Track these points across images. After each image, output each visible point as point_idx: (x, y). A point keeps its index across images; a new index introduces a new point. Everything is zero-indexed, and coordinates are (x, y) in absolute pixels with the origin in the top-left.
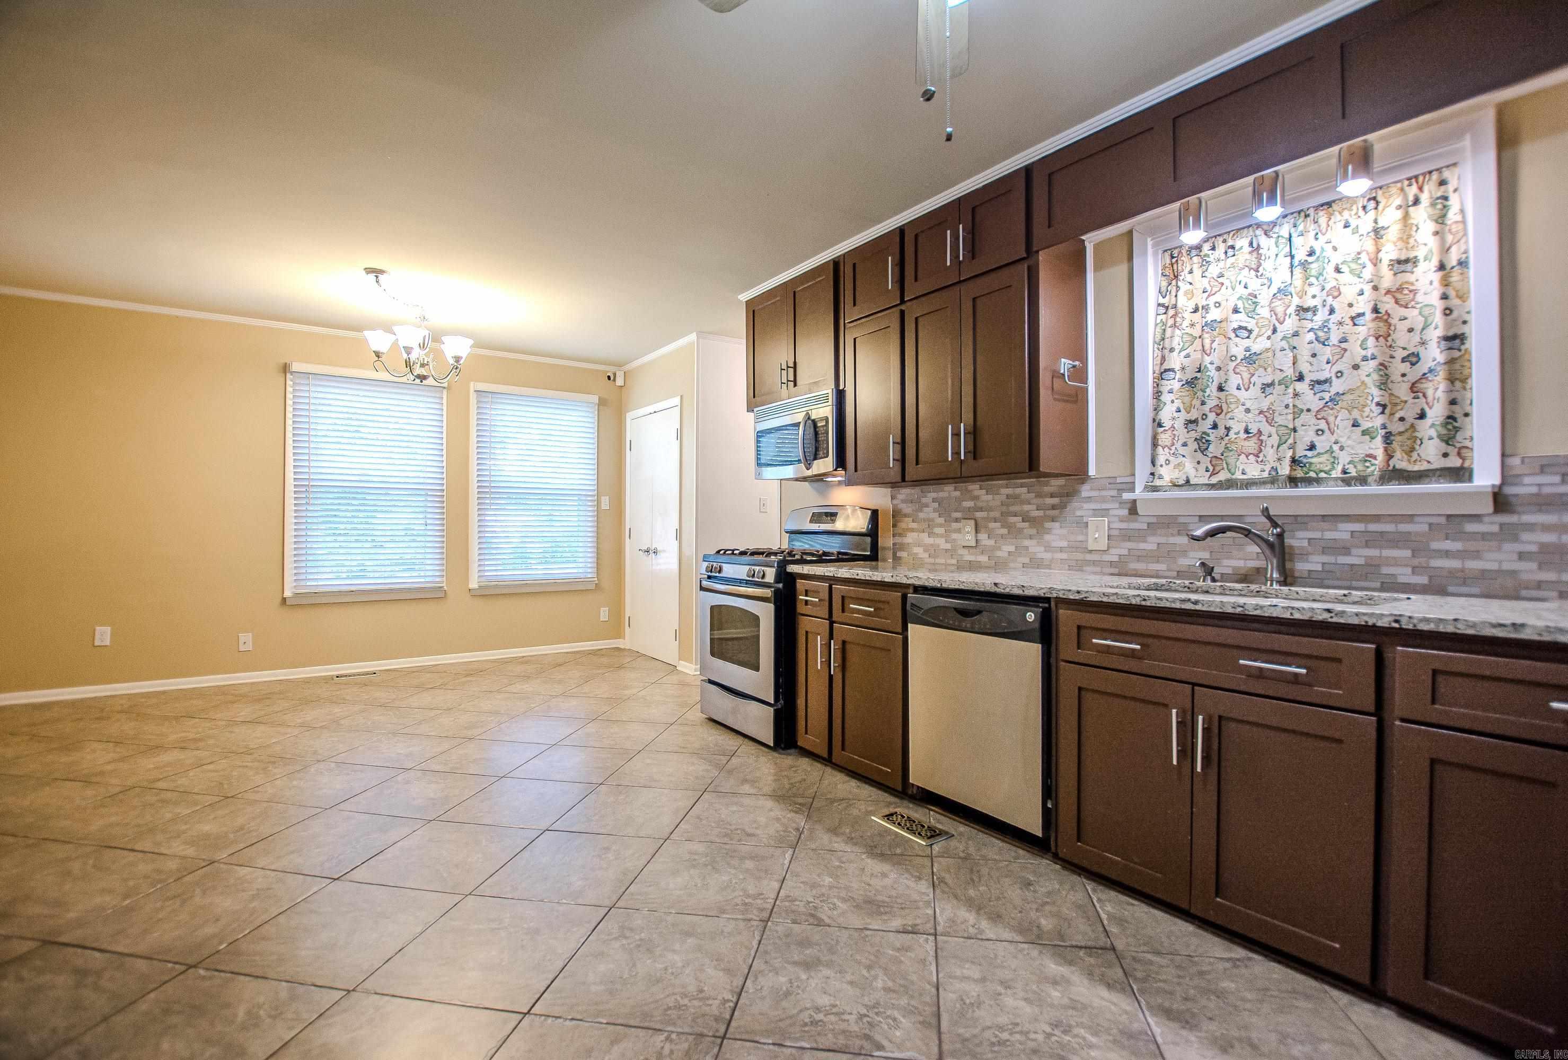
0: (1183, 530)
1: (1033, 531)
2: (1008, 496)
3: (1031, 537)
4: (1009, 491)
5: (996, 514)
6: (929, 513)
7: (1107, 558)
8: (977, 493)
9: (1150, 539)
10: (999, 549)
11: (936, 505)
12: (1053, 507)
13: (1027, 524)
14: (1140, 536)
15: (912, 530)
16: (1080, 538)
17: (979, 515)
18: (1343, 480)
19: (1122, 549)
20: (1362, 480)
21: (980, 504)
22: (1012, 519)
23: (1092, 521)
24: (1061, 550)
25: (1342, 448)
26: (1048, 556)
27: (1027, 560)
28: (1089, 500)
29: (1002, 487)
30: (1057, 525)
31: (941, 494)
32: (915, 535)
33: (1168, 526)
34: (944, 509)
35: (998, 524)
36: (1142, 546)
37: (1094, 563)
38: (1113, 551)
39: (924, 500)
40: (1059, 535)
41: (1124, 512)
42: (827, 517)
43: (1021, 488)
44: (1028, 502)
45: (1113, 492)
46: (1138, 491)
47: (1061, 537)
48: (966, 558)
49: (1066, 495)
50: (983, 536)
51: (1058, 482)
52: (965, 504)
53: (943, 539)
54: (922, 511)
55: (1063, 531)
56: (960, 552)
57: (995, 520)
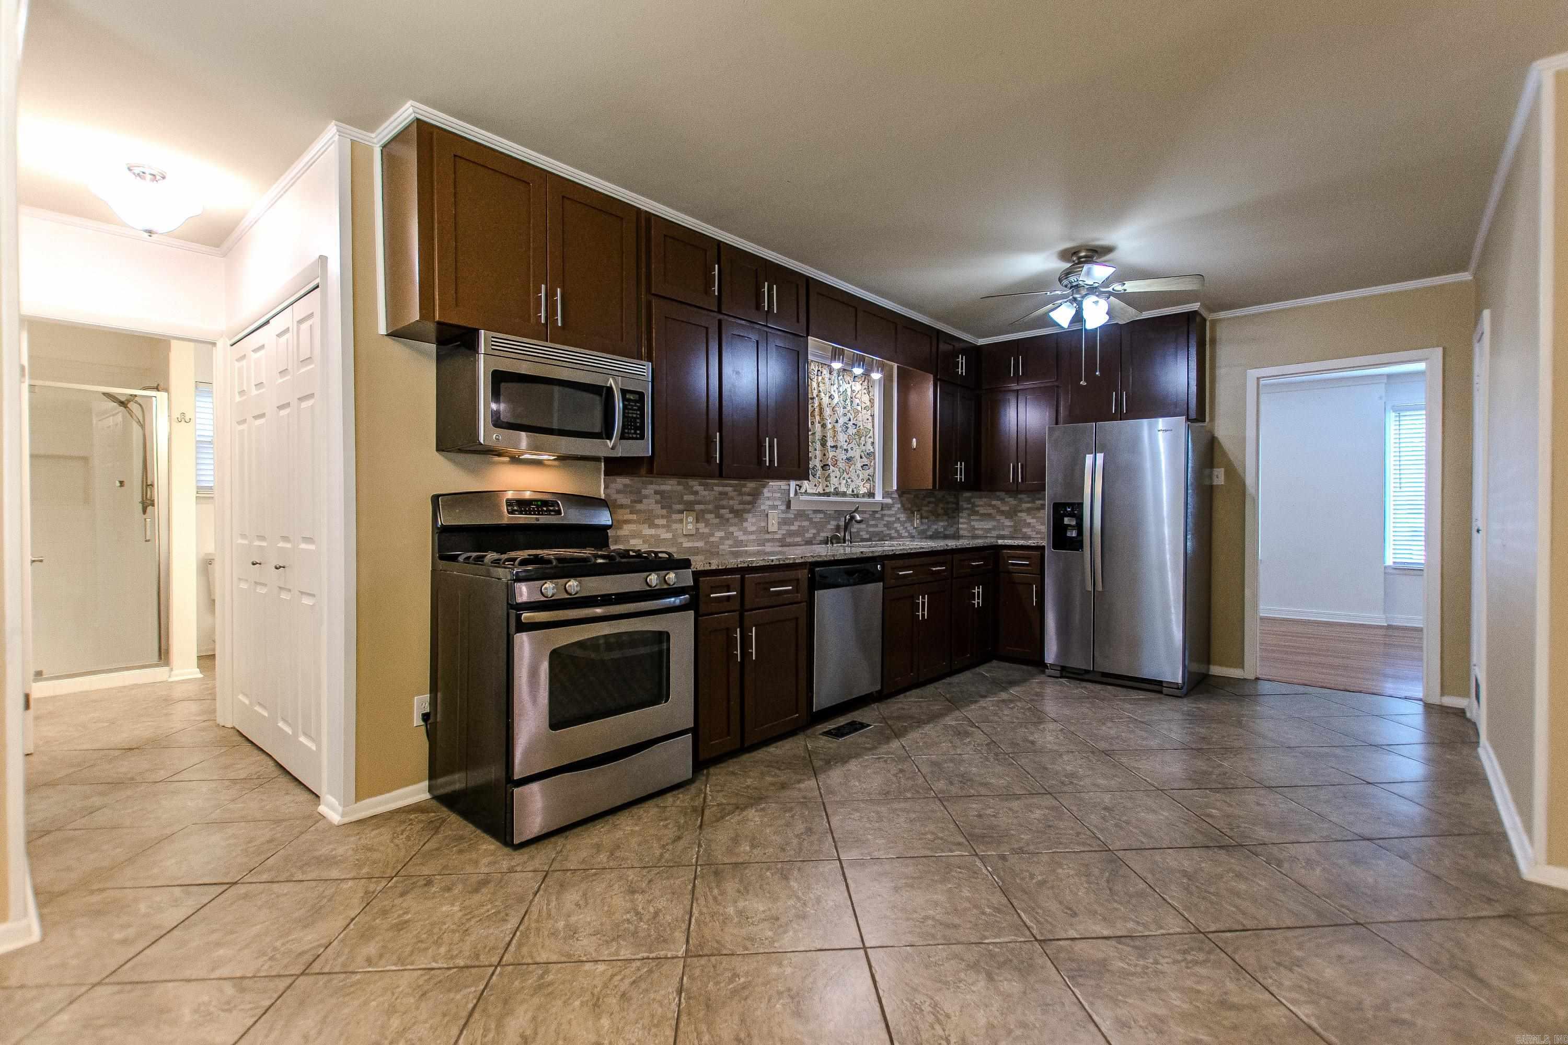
0: (807, 517)
1: (736, 520)
2: (721, 493)
4: (721, 489)
5: (710, 507)
6: (650, 504)
7: (776, 536)
8: (697, 488)
9: (795, 523)
10: (713, 535)
11: (658, 497)
12: (749, 503)
13: (733, 515)
14: (791, 522)
15: (627, 522)
16: (763, 524)
17: (697, 507)
18: (852, 495)
19: (785, 530)
20: (857, 496)
21: (698, 498)
22: (722, 511)
23: (771, 513)
24: (752, 533)
25: (852, 481)
26: (745, 538)
27: (732, 543)
28: (768, 498)
29: (713, 485)
30: (750, 515)
31: (663, 487)
32: (632, 527)
33: (801, 516)
34: (666, 501)
35: (713, 516)
36: (792, 528)
37: (768, 540)
38: (780, 532)
39: (644, 492)
40: (751, 523)
41: (784, 507)
42: (538, 506)
43: (728, 487)
44: (732, 498)
45: (779, 495)
46: (792, 495)
47: (753, 524)
48: (685, 545)
49: (756, 494)
50: (701, 526)
51: (751, 485)
52: (686, 498)
53: (664, 530)
54: (641, 502)
55: (754, 520)
56: (679, 542)
57: (712, 512)
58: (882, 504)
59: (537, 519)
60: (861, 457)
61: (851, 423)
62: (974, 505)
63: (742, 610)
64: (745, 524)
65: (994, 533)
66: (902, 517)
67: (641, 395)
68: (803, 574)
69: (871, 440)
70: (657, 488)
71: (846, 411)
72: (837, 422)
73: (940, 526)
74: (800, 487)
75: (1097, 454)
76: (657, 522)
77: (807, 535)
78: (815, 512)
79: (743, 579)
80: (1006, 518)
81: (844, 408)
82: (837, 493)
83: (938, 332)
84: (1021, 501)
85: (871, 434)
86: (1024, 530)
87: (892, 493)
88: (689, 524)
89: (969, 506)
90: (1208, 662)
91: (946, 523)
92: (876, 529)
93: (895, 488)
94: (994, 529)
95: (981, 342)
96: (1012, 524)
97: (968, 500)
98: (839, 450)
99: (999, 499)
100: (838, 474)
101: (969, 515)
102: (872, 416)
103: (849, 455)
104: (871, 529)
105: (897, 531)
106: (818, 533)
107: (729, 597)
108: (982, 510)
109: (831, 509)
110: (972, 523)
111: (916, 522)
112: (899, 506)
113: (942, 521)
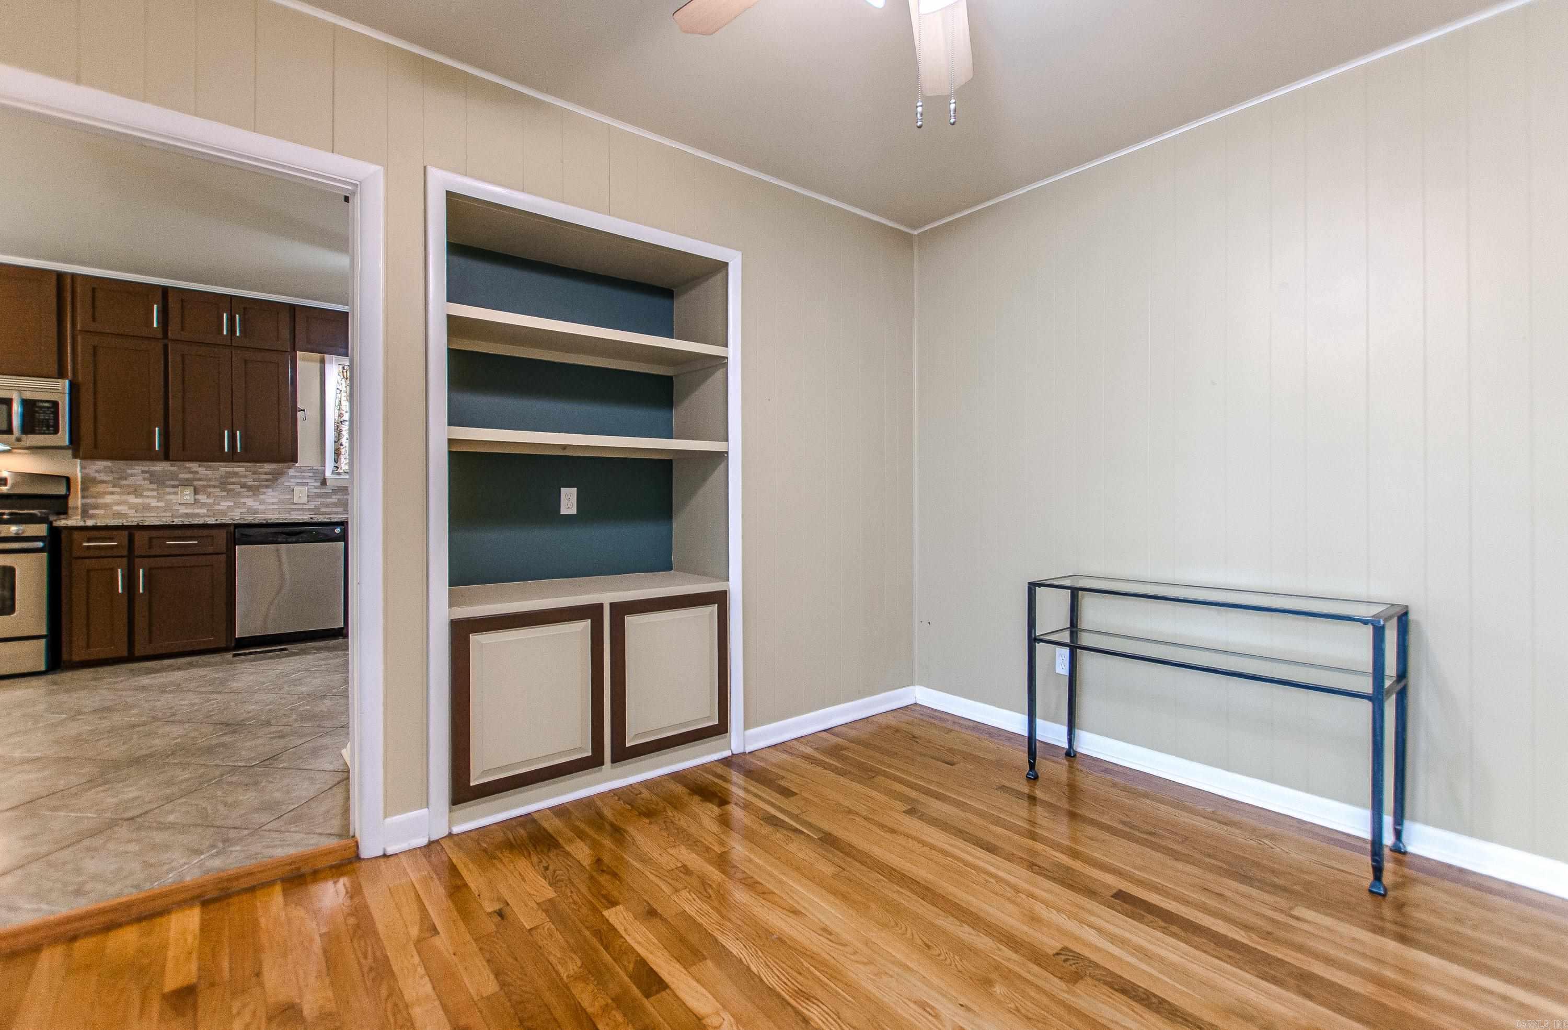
1: (250, 494)
2: (227, 473)
3: (247, 497)
4: (228, 469)
5: (217, 483)
6: (137, 480)
7: (307, 507)
8: (197, 469)
9: (334, 497)
10: (219, 504)
11: (147, 475)
12: (267, 480)
13: (245, 490)
14: (328, 495)
15: (112, 493)
16: (287, 497)
17: (195, 483)
19: (318, 502)
21: (198, 476)
22: (231, 487)
23: (297, 489)
24: (273, 503)
26: (262, 507)
27: (244, 510)
28: (295, 477)
29: (221, 466)
30: (270, 490)
31: (152, 468)
32: (116, 497)
34: (153, 478)
35: (217, 490)
36: (328, 500)
37: (297, 510)
38: (310, 503)
39: (129, 471)
40: (270, 495)
41: (318, 484)
44: (245, 477)
45: (311, 474)
46: (328, 474)
47: (274, 497)
48: (181, 511)
49: (277, 474)
50: (202, 498)
51: (269, 467)
52: (181, 476)
53: (155, 500)
54: (125, 479)
55: (274, 494)
56: (176, 508)
57: (214, 487)
63: (131, 556)
64: (262, 497)
67: (55, 404)
70: (146, 468)
76: (145, 493)
88: (187, 495)
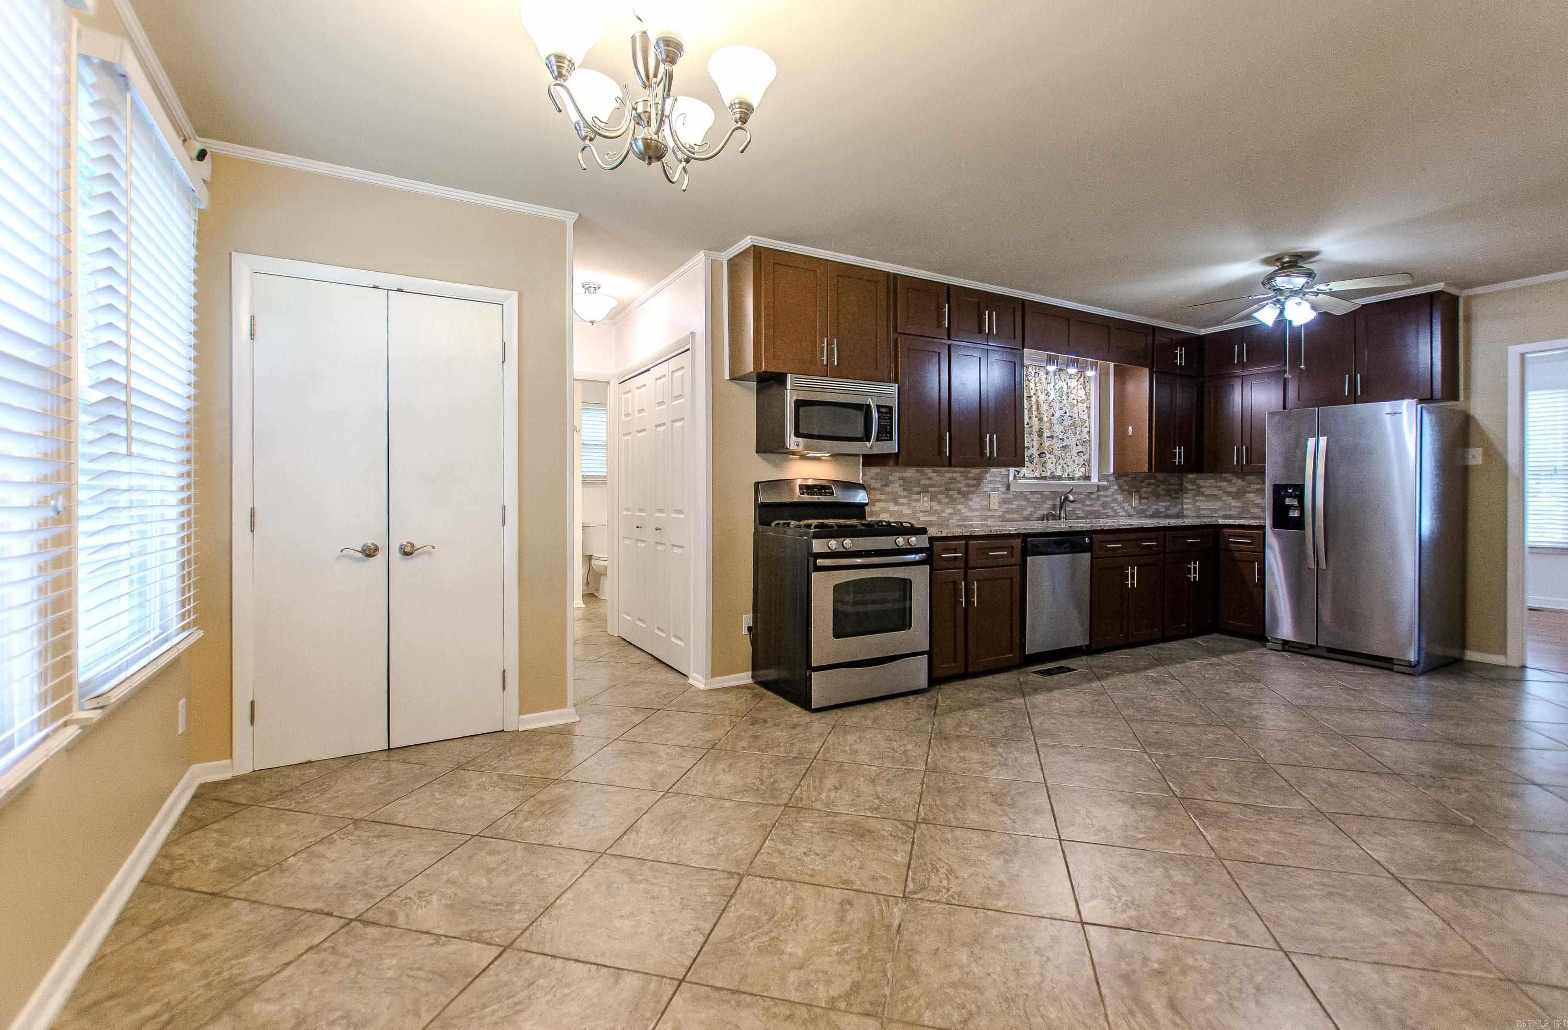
0: (1025, 498)
1: (962, 500)
2: (950, 478)
3: (961, 504)
4: (950, 475)
5: (942, 489)
6: (896, 487)
7: (997, 513)
8: (931, 475)
9: (1014, 503)
10: (944, 511)
11: (901, 482)
12: (974, 486)
13: (960, 496)
14: (1010, 501)
15: (880, 501)
16: (986, 503)
17: (931, 489)
18: (1068, 478)
19: (1004, 508)
20: (1072, 479)
21: (932, 482)
22: (951, 493)
23: (993, 494)
24: (976, 510)
25: (1068, 466)
26: (970, 514)
27: (959, 517)
28: (990, 482)
29: (943, 472)
30: (975, 495)
31: (905, 475)
32: (883, 504)
33: (1019, 496)
34: (907, 485)
35: (944, 496)
36: (1012, 506)
37: (990, 516)
38: (1000, 510)
39: (891, 478)
40: (976, 502)
41: (1004, 489)
42: (818, 489)
43: (956, 473)
44: (959, 482)
45: (999, 479)
46: (1011, 479)
48: (921, 519)
49: (979, 479)
50: (934, 504)
51: (975, 471)
52: (922, 482)
53: (906, 507)
54: (888, 486)
55: (978, 500)
56: (918, 515)
57: (943, 493)
58: (1098, 486)
59: (819, 498)
60: (1077, 445)
61: (1067, 415)
62: (1199, 487)
63: (967, 567)
64: (971, 503)
65: (1221, 513)
66: (1120, 497)
67: (890, 408)
68: (1017, 543)
69: (1088, 429)
70: (901, 475)
71: (1062, 405)
72: (1053, 415)
73: (1161, 506)
74: (1019, 472)
75: (1320, 438)
76: (901, 501)
77: (1026, 513)
78: (1033, 493)
79: (967, 545)
80: (1234, 498)
81: (1060, 402)
82: (1053, 477)
83: (1154, 328)
84: (1250, 483)
85: (1087, 424)
86: (1252, 510)
87: (1108, 476)
88: (925, 503)
89: (1195, 487)
90: (1463, 646)
91: (1168, 504)
92: (1092, 508)
93: (1112, 471)
94: (1220, 509)
95: (1203, 332)
96: (1238, 504)
97: (1193, 482)
98: (1055, 439)
99: (1225, 480)
100: (1054, 460)
101: (1194, 496)
102: (1089, 408)
103: (1065, 443)
104: (1088, 509)
105: (1112, 509)
106: (1035, 512)
107: (956, 557)
108: (1208, 492)
109: (1046, 491)
110: (1197, 504)
111: (1135, 502)
112: (1116, 487)
113: (1164, 501)
